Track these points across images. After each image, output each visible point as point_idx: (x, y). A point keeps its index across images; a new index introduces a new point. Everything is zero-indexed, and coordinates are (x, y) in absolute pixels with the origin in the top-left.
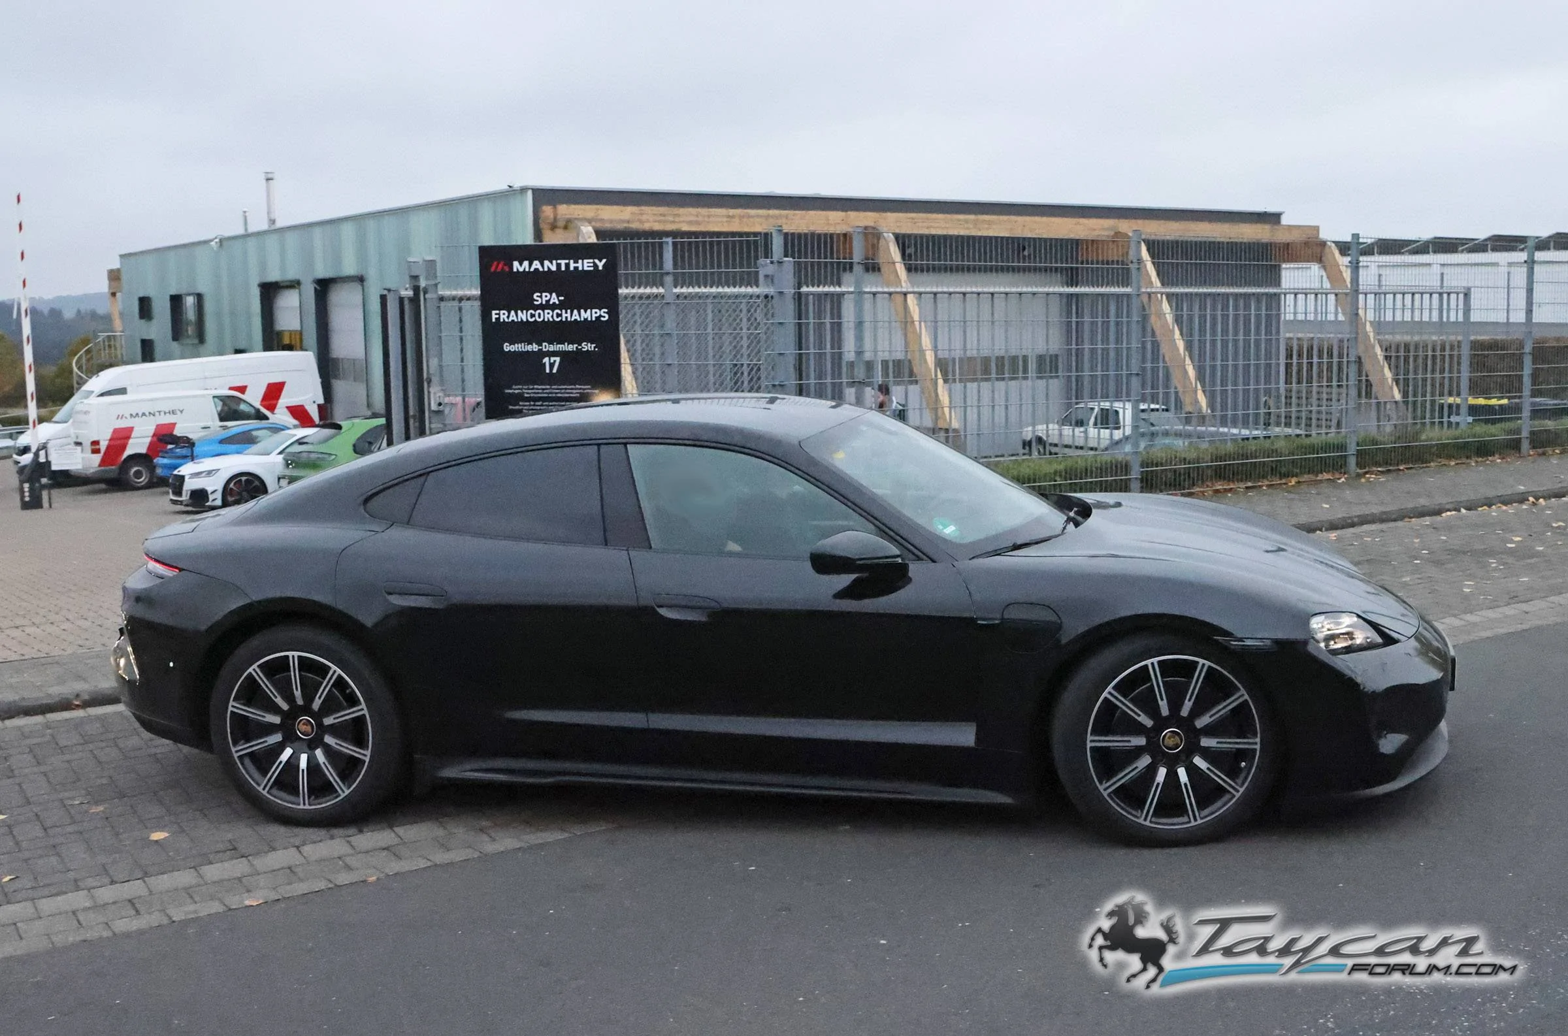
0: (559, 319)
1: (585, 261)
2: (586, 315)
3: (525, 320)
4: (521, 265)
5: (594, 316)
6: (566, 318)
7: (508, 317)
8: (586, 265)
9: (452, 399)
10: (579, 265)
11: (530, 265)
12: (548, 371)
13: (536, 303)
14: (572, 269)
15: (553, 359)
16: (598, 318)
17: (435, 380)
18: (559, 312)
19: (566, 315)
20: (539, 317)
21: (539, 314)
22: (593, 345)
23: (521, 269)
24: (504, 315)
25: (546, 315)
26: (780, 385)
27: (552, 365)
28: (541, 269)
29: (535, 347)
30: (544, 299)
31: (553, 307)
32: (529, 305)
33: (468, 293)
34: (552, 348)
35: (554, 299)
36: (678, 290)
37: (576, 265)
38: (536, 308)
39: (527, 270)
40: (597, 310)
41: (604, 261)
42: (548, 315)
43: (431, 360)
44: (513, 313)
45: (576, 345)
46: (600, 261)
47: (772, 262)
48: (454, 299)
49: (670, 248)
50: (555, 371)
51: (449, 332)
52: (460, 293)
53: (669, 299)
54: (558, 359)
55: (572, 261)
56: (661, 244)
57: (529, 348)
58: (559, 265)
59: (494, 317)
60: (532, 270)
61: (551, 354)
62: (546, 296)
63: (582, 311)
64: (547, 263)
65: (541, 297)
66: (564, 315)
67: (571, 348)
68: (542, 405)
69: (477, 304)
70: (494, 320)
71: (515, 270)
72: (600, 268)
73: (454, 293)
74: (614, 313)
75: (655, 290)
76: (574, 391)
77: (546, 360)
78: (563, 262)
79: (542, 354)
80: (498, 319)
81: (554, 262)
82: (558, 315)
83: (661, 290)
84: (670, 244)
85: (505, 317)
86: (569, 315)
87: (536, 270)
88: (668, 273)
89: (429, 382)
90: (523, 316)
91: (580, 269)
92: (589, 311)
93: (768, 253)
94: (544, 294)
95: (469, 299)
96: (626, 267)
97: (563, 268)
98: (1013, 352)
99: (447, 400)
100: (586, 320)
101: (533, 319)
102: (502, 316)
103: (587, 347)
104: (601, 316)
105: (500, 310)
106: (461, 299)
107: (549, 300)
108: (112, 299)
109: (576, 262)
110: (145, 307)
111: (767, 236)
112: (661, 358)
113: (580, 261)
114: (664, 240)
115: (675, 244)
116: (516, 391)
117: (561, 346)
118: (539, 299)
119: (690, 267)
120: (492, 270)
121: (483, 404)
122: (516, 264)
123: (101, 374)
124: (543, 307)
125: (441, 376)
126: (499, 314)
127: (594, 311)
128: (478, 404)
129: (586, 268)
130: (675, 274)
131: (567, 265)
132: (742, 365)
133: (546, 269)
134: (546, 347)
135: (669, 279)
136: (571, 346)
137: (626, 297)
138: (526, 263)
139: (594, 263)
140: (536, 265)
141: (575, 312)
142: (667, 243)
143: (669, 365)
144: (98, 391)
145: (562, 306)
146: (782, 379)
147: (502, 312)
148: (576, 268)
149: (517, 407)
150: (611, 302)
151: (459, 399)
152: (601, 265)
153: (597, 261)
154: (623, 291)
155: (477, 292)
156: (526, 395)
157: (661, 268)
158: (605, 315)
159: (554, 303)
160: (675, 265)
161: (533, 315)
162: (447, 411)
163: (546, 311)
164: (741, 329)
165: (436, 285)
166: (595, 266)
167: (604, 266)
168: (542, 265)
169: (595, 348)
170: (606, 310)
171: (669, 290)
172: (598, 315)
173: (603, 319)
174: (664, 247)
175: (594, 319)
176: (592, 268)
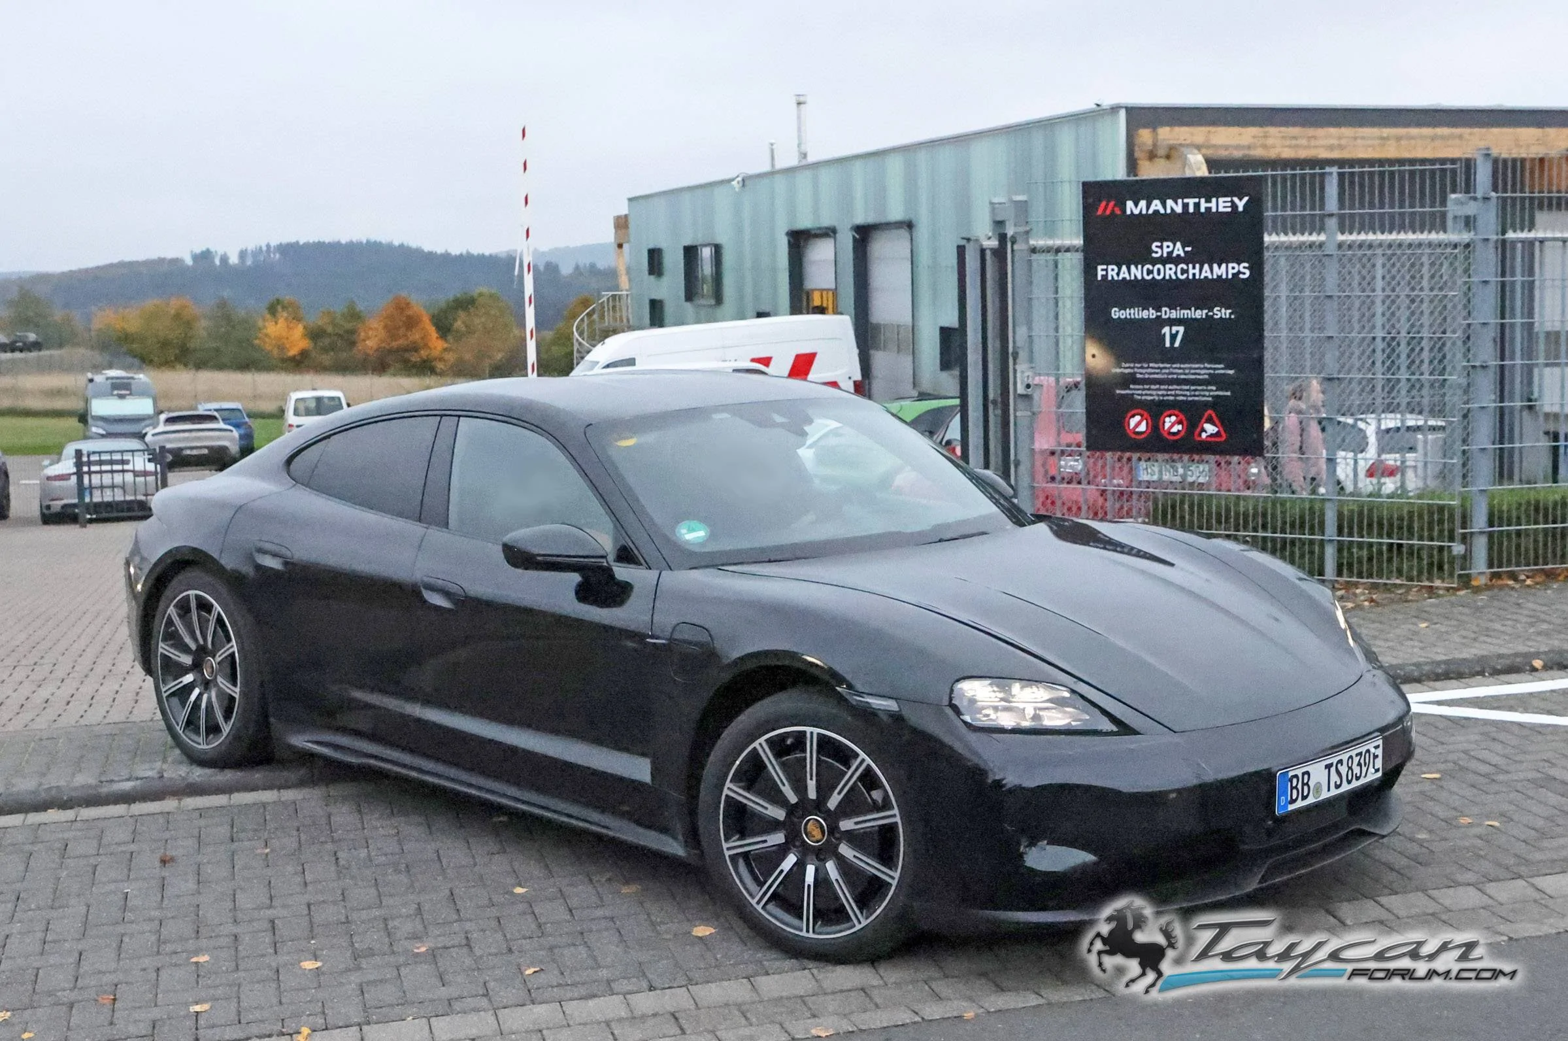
0: (1185, 275)
1: (1221, 200)
2: (1220, 271)
3: (1139, 277)
4: (1136, 205)
5: (1231, 272)
6: (1194, 275)
7: (1118, 274)
8: (1221, 205)
9: (1043, 380)
10: (1213, 205)
11: (1148, 208)
12: (1168, 344)
13: (1154, 255)
14: (1203, 210)
15: (1174, 329)
16: (1235, 275)
17: (1023, 355)
18: (1185, 267)
19: (1194, 271)
20: (1159, 274)
21: (1159, 270)
22: (1229, 311)
23: (1136, 212)
24: (1112, 272)
25: (1168, 272)
27: (1173, 337)
28: (1162, 211)
29: (1151, 314)
30: (1166, 250)
31: (1177, 261)
32: (1144, 257)
33: (1067, 242)
34: (1174, 314)
35: (1179, 250)
36: (1341, 238)
37: (1208, 205)
38: (1154, 262)
39: (1144, 212)
40: (1235, 265)
41: (1246, 199)
42: (1170, 271)
43: (1017, 329)
44: (1124, 268)
45: (1205, 311)
46: (1241, 199)
47: (1473, 199)
48: (1048, 250)
49: (1335, 182)
50: (1177, 344)
51: (1041, 292)
52: (1058, 242)
53: (1331, 249)
54: (1181, 329)
55: (1203, 200)
56: (1322, 175)
57: (1145, 314)
58: (1186, 206)
59: (1100, 273)
60: (1150, 211)
61: (1172, 322)
62: (1168, 246)
63: (1215, 266)
64: (1170, 203)
65: (1161, 247)
66: (1191, 271)
67: (1199, 314)
68: (1159, 389)
69: (1078, 257)
70: (1099, 278)
71: (1128, 212)
72: (1241, 209)
73: (1050, 242)
74: (1257, 268)
75: (1314, 238)
76: (1203, 372)
77: (1166, 330)
78: (1191, 202)
79: (1160, 322)
80: (1105, 277)
81: (1180, 201)
82: (1183, 271)
83: (1322, 237)
84: (1335, 175)
85: (1114, 273)
86: (1197, 271)
87: (1156, 212)
88: (1331, 215)
89: (1015, 360)
90: (1137, 272)
91: (1214, 210)
92: (1224, 266)
93: (1469, 187)
94: (1165, 244)
95: (1068, 250)
96: (1275, 209)
97: (1191, 210)
99: (1037, 380)
100: (1220, 277)
101: (1150, 277)
102: (1110, 273)
103: (1221, 313)
104: (1239, 272)
105: (1107, 265)
106: (1058, 250)
107: (1172, 252)
108: (619, 251)
109: (1208, 201)
110: (655, 261)
111: (1469, 165)
113: (1214, 200)
114: (1328, 170)
115: (1341, 176)
116: (1127, 371)
117: (1186, 312)
118: (1159, 250)
119: (1362, 206)
120: (1099, 212)
121: (1082, 386)
122: (1130, 204)
123: (607, 341)
124: (1164, 261)
125: (1031, 352)
126: (1106, 270)
127: (1230, 265)
128: (1076, 385)
129: (1221, 209)
130: (1341, 218)
131: (1197, 205)
132: (1422, 338)
133: (1169, 211)
134: (1167, 313)
135: (1332, 223)
136: (1199, 312)
137: (1274, 247)
138: (1143, 203)
139: (1232, 202)
140: (1156, 205)
141: (1206, 267)
142: (1331, 174)
143: (1329, 338)
144: (604, 361)
145: (1188, 259)
146: (1485, 359)
147: (1110, 267)
148: (1208, 209)
149: (1128, 392)
150: (1255, 255)
151: (1052, 379)
152: (1241, 204)
153: (1236, 200)
154: (1270, 239)
155: (1079, 241)
156: (1138, 376)
157: (1322, 207)
158: (1244, 271)
159: (1178, 256)
160: (1341, 204)
161: (1149, 272)
162: (1036, 396)
163: (1168, 266)
165: (1027, 233)
166: (1234, 206)
167: (1244, 206)
168: (1164, 206)
169: (1230, 314)
170: (1246, 265)
171: (1332, 237)
172: (1235, 271)
173: (1242, 276)
174: (1327, 180)
175: (1230, 276)
176: (1229, 210)
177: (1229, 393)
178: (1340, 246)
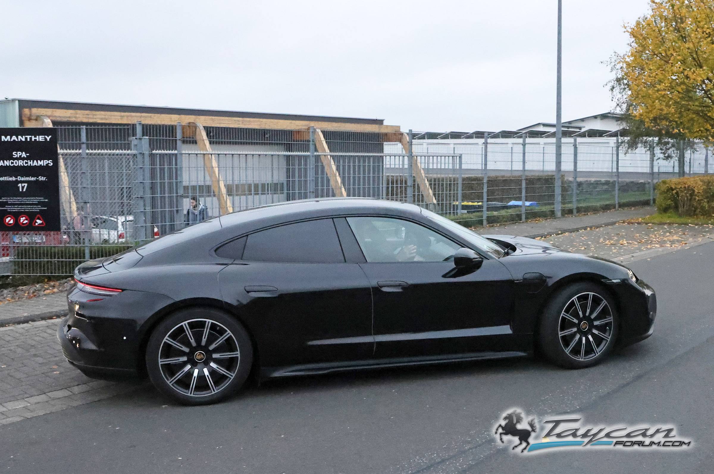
2: (41, 163)
3: (8, 165)
4: (6, 137)
5: (45, 163)
6: (30, 164)
8: (40, 138)
12: (21, 190)
13: (14, 157)
14: (33, 140)
15: (24, 184)
16: (47, 164)
18: (27, 161)
20: (16, 164)
21: (16, 162)
22: (45, 178)
23: (6, 140)
25: (20, 163)
26: (141, 197)
27: (23, 187)
28: (17, 140)
29: (14, 179)
30: (19, 155)
31: (23, 159)
32: (11, 158)
34: (23, 179)
35: (24, 155)
36: (87, 151)
38: (14, 159)
39: (9, 140)
40: (46, 161)
41: (50, 136)
44: (2, 161)
45: (36, 178)
46: (48, 137)
47: (136, 139)
49: (85, 131)
50: (24, 190)
53: (84, 155)
54: (26, 184)
55: (34, 136)
56: (80, 129)
57: (11, 179)
58: (26, 138)
60: (12, 140)
61: (22, 182)
63: (39, 161)
64: (20, 137)
68: (18, 207)
71: (3, 140)
72: (48, 140)
74: (56, 162)
75: (77, 151)
76: (35, 200)
77: (20, 185)
78: (29, 137)
79: (17, 182)
81: (24, 137)
82: (26, 163)
83: (81, 151)
84: (85, 129)
87: (14, 140)
88: (83, 143)
90: (7, 163)
91: (37, 140)
92: (42, 161)
93: (134, 134)
94: (18, 152)
96: (61, 140)
97: (29, 140)
98: (249, 182)
100: (41, 165)
101: (13, 165)
103: (42, 178)
104: (48, 163)
107: (21, 155)
109: (36, 137)
111: (134, 126)
112: (81, 184)
113: (38, 136)
114: (81, 127)
115: (86, 129)
116: (5, 200)
117: (28, 178)
118: (16, 155)
119: (95, 140)
122: (4, 137)
124: (18, 159)
127: (45, 161)
129: (40, 140)
130: (87, 144)
131: (31, 138)
132: (123, 188)
133: (19, 140)
134: (20, 178)
135: (84, 146)
136: (33, 178)
137: (62, 155)
138: (9, 137)
139: (45, 137)
140: (14, 138)
141: (35, 161)
142: (83, 128)
143: (84, 188)
145: (28, 158)
146: (142, 195)
148: (35, 140)
149: (5, 208)
150: (55, 158)
154: (60, 151)
156: (9, 202)
157: (80, 140)
158: (50, 163)
159: (24, 157)
160: (87, 140)
161: (12, 163)
163: (20, 161)
164: (123, 170)
166: (46, 139)
167: (50, 139)
168: (18, 138)
169: (46, 179)
170: (51, 161)
171: (84, 151)
172: (47, 163)
173: (49, 165)
174: (81, 130)
175: (45, 165)
176: (44, 140)
177: (46, 208)
178: (87, 154)
